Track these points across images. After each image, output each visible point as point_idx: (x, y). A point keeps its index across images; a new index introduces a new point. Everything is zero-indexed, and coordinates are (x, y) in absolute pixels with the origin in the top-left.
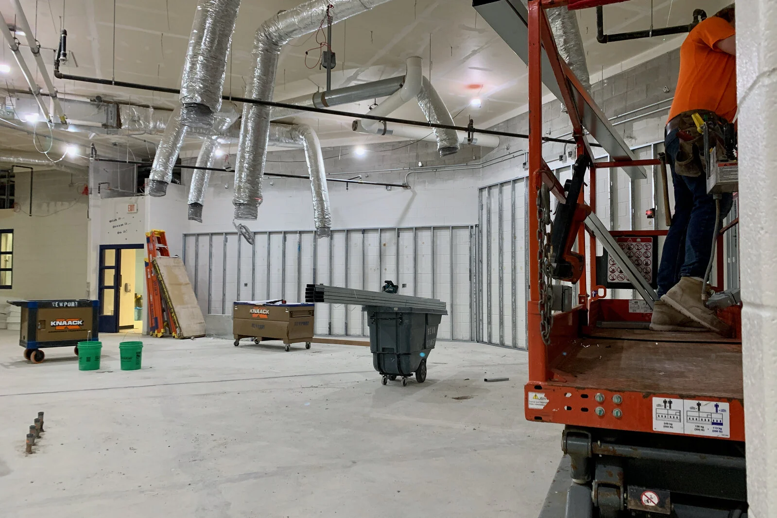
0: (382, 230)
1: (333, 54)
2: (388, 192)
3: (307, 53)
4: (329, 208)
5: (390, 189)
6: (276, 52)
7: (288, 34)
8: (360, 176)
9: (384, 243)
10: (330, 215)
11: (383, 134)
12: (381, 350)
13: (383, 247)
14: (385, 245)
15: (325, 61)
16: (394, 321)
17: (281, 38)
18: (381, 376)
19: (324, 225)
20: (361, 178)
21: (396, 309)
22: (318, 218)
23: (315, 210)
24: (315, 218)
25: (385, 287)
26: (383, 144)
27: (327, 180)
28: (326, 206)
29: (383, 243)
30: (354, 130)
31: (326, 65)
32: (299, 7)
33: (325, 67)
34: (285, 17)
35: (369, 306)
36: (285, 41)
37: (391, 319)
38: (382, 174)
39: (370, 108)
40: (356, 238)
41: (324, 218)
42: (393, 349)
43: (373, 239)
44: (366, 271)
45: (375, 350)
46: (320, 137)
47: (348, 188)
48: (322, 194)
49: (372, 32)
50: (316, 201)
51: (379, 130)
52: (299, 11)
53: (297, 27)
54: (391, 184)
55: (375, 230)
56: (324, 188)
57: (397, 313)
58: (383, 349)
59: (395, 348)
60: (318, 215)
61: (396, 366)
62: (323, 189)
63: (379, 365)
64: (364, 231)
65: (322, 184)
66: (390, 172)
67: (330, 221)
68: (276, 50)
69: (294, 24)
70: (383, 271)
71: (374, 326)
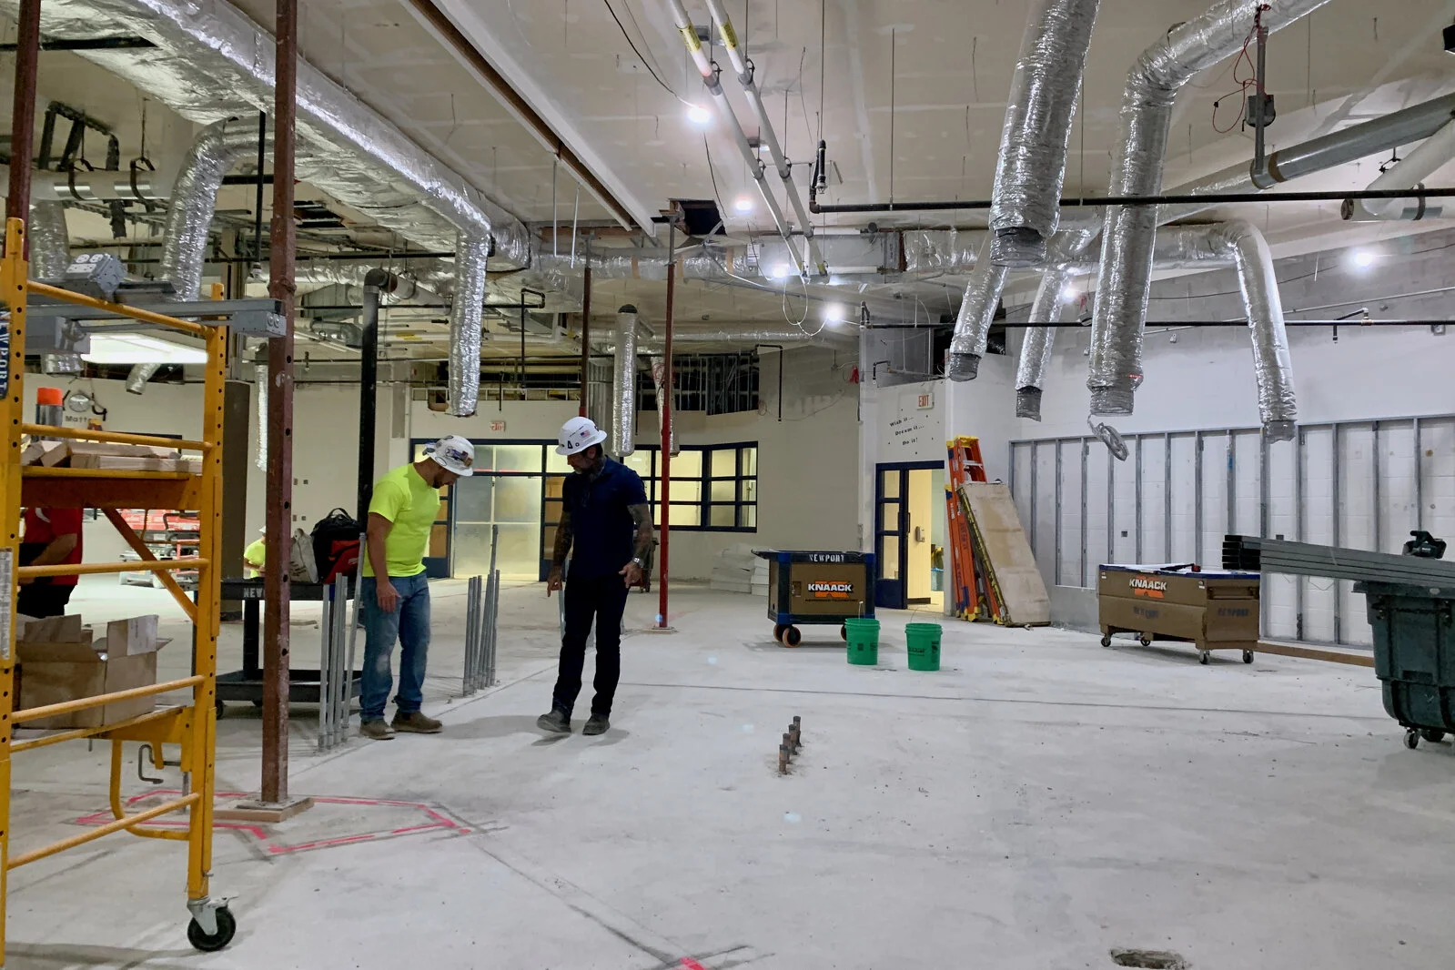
0: (1422, 421)
1: (1270, 99)
2: (1437, 337)
3: (1216, 104)
4: (1291, 382)
5: (1441, 330)
6: (1167, 103)
7: (1187, 67)
8: (1365, 309)
9: (1428, 449)
10: (1292, 396)
11: (1418, 218)
12: (1400, 676)
13: (1424, 458)
14: (1430, 453)
16: (1431, 618)
17: (1175, 76)
18: (1403, 730)
19: (1281, 417)
20: (1366, 314)
21: (1434, 592)
22: (1268, 401)
23: (1260, 386)
24: (1260, 402)
25: (1410, 545)
26: (1421, 236)
27: (1286, 324)
28: (1283, 378)
29: (1424, 449)
30: (1346, 218)
31: (1254, 121)
32: (1210, 11)
33: (1253, 125)
34: (1182, 35)
35: (1370, 583)
36: (1182, 79)
37: (1422, 612)
38: (1422, 300)
39: (1383, 170)
40: (1360, 441)
41: (1280, 401)
42: (1430, 675)
43: (1399, 444)
44: (1384, 509)
45: (1387, 674)
46: (1270, 239)
47: (1338, 336)
48: (1274, 355)
49: (1375, 19)
50: (1263, 367)
51: (1407, 211)
52: (1208, 19)
53: (1206, 50)
54: (1444, 319)
55: (1406, 421)
56: (1280, 341)
57: (1437, 601)
58: (1407, 674)
59: (1433, 669)
60: (1266, 396)
61: (1439, 713)
62: (1277, 343)
63: (1397, 705)
64: (1377, 425)
65: (1275, 332)
66: (1441, 294)
67: (1293, 407)
68: (1167, 100)
69: (1200, 46)
70: (1427, 510)
71: (1383, 625)
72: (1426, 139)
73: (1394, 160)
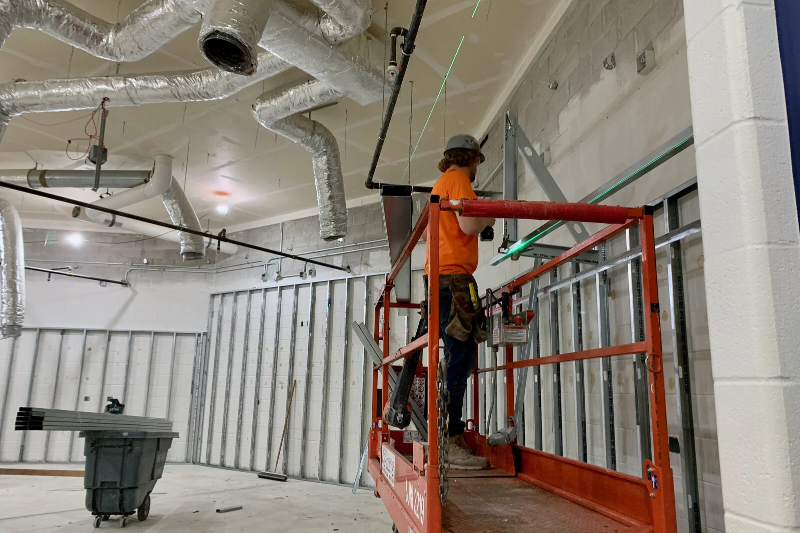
0: (88, 331)
1: (105, 151)
2: (101, 288)
3: (70, 142)
4: (24, 302)
5: (104, 284)
6: (4, 122)
7: (24, 107)
8: (70, 267)
9: (90, 347)
10: (24, 312)
11: (111, 226)
12: (98, 486)
13: (87, 352)
14: (90, 349)
15: (95, 156)
16: (121, 450)
17: (14, 108)
18: (94, 517)
19: (14, 323)
20: (70, 270)
21: (125, 434)
22: (6, 313)
23: (3, 303)
24: (2, 313)
25: (108, 407)
26: (101, 233)
27: (26, 268)
28: (19, 299)
29: (88, 346)
30: (75, 217)
31: (95, 159)
32: (48, 82)
33: (94, 162)
34: (26, 87)
36: (18, 113)
37: (119, 446)
38: (96, 267)
39: (101, 197)
40: (52, 339)
41: (15, 314)
42: (116, 483)
43: (74, 343)
44: (60, 380)
45: (91, 485)
46: (22, 215)
47: (51, 279)
48: (16, 285)
50: (7, 292)
51: (106, 221)
52: (46, 86)
53: (39, 102)
54: (106, 279)
55: (80, 331)
56: (20, 277)
57: (125, 439)
58: (102, 483)
59: (118, 480)
60: (7, 309)
61: (117, 503)
62: (18, 278)
63: (94, 505)
64: (63, 332)
65: (18, 272)
66: (107, 266)
67: (23, 318)
68: (4, 121)
69: (38, 98)
70: (84, 379)
71: (93, 455)
72: (128, 189)
73: (107, 193)
